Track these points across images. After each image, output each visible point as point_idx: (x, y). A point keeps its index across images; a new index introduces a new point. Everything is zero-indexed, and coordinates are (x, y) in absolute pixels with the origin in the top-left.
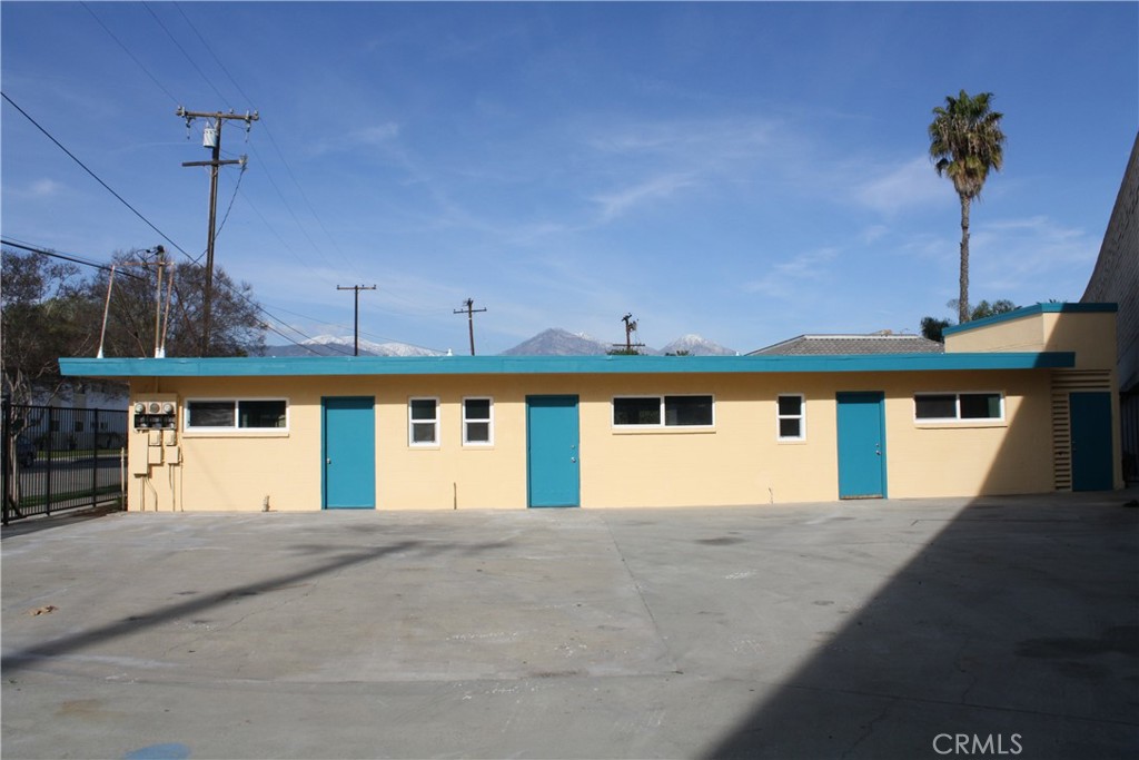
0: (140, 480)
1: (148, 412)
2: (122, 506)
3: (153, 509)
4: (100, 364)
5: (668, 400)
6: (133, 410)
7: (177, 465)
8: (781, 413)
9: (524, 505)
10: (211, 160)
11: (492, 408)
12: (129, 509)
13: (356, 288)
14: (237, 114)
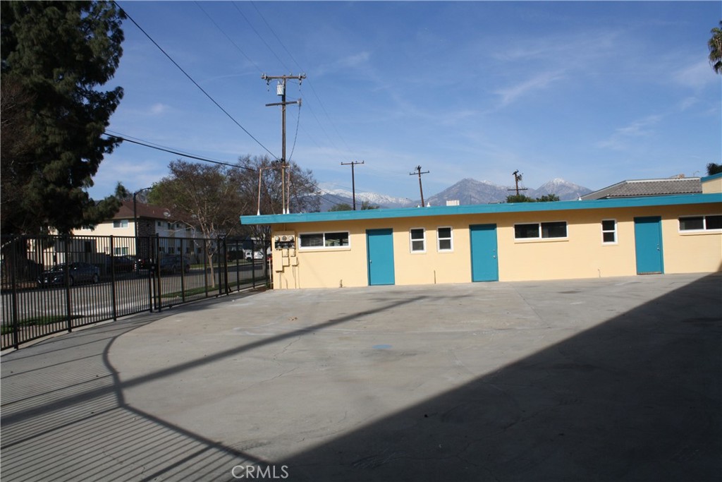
0: (279, 274)
1: (281, 240)
2: (270, 287)
3: (285, 288)
4: (258, 218)
5: (543, 225)
6: (274, 240)
7: (296, 266)
8: (604, 230)
9: (470, 280)
10: (281, 102)
11: (452, 232)
12: (274, 288)
13: (352, 163)
14: (294, 76)
